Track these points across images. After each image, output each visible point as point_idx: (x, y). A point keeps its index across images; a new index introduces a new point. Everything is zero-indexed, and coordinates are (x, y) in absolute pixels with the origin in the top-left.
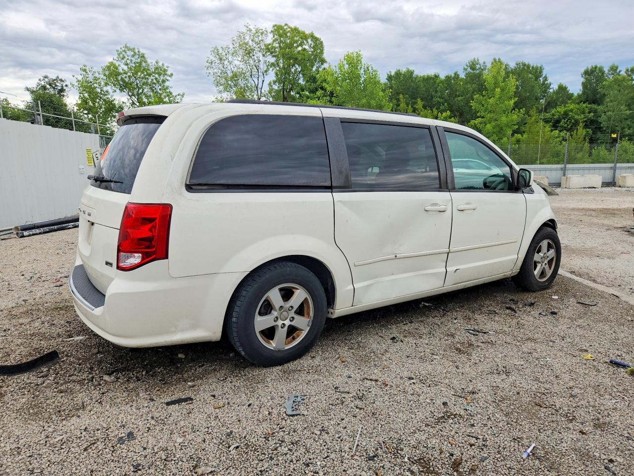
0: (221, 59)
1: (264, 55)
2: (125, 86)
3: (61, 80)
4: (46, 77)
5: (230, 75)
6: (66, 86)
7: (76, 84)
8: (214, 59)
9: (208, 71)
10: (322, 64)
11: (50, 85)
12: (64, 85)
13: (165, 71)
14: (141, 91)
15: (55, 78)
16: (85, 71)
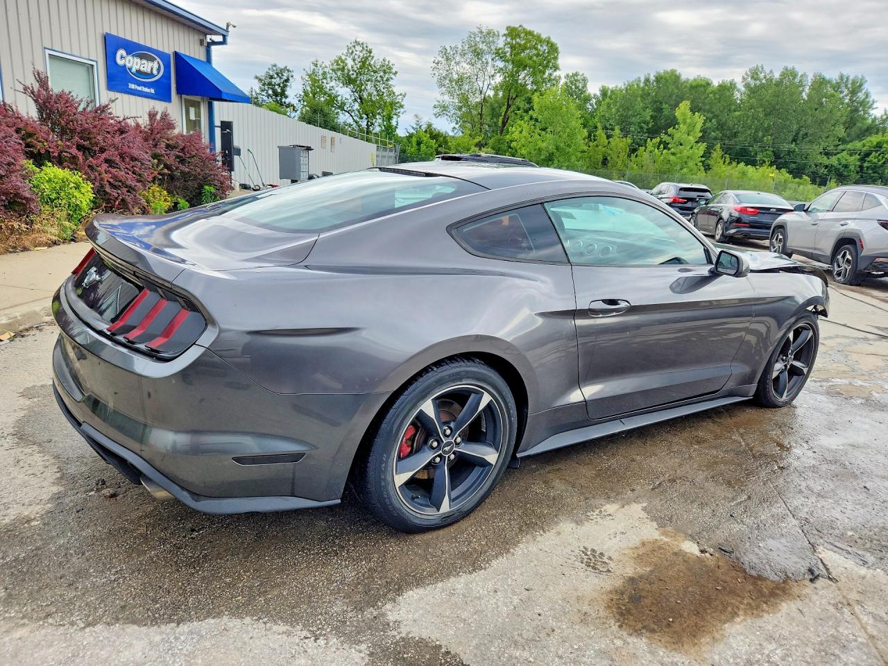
0: (447, 59)
1: (493, 60)
2: (349, 81)
3: (288, 71)
4: (275, 66)
5: (455, 77)
6: (292, 76)
8: (440, 59)
9: (433, 72)
10: (555, 70)
11: (277, 74)
13: (390, 68)
14: (363, 87)
15: (282, 67)
16: (316, 65)
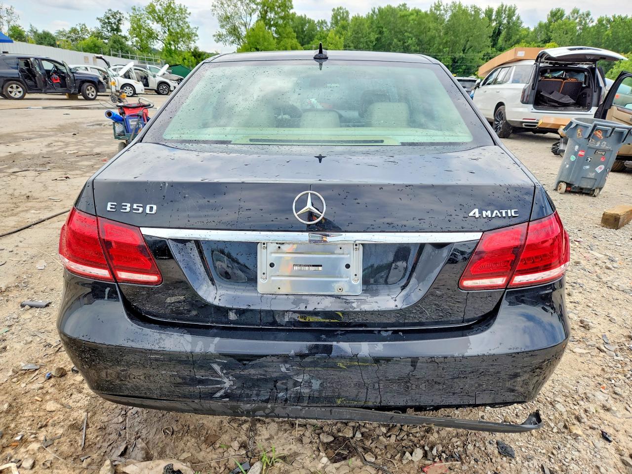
2: (160, 20)
3: (120, 13)
4: (110, 10)
7: (129, 18)
8: (217, 4)
9: (213, 13)
10: (291, 9)
11: (113, 16)
12: (122, 16)
13: (186, 11)
15: (116, 11)
16: (134, 9)
